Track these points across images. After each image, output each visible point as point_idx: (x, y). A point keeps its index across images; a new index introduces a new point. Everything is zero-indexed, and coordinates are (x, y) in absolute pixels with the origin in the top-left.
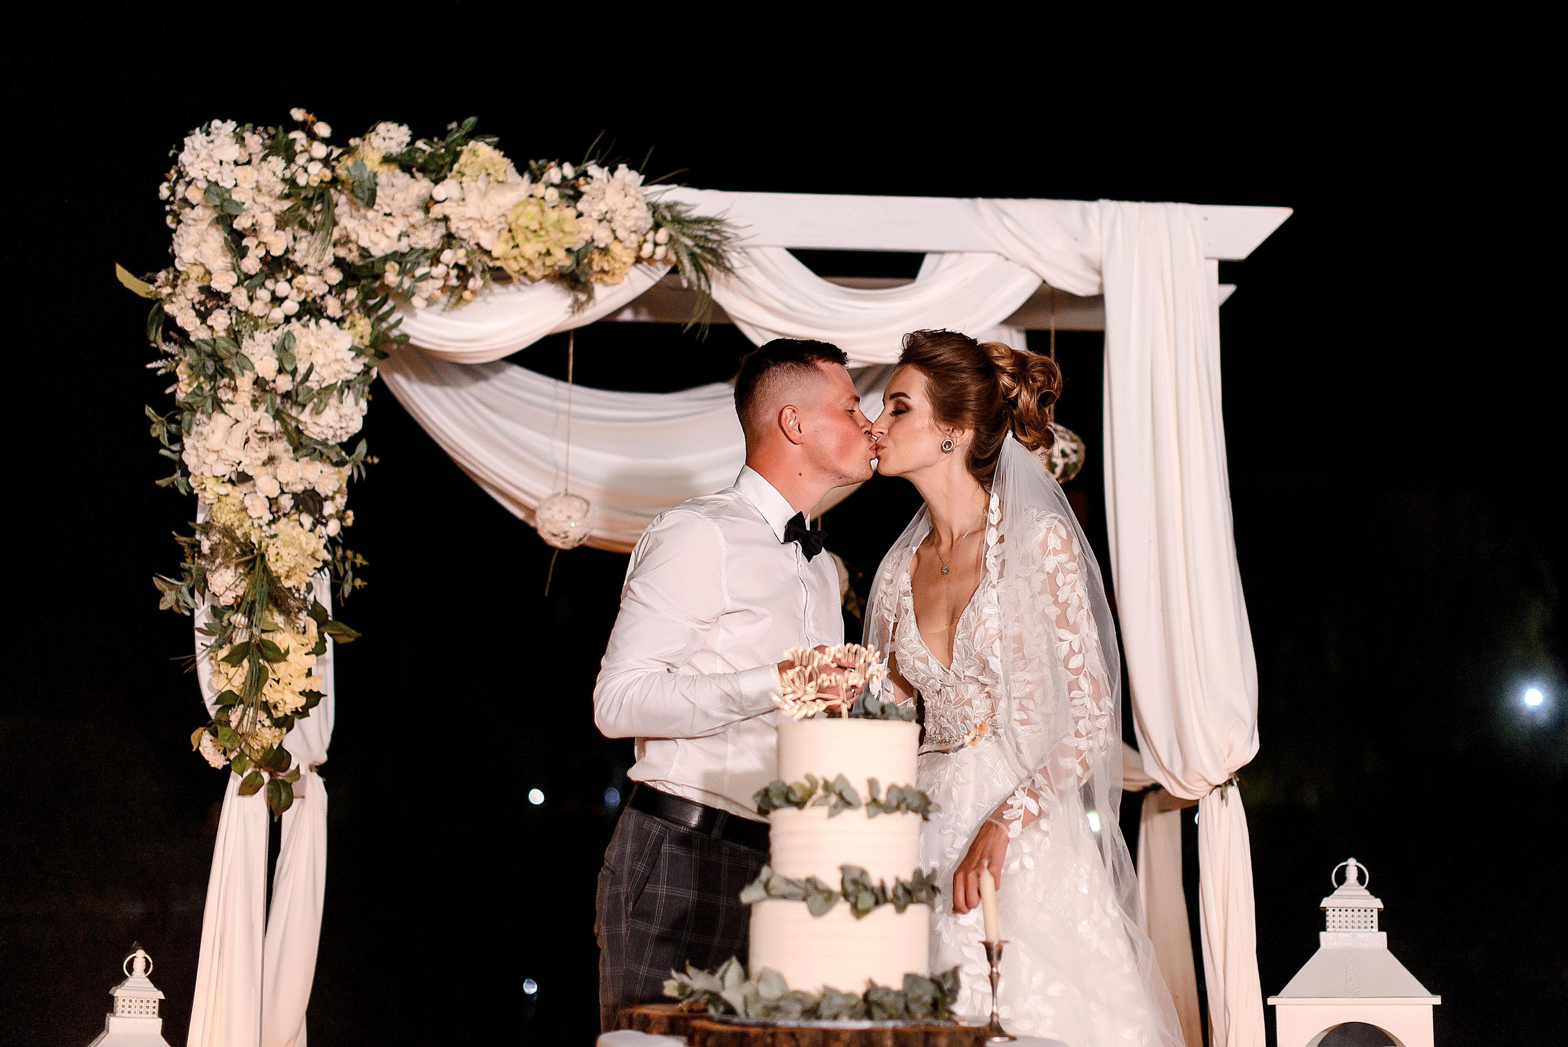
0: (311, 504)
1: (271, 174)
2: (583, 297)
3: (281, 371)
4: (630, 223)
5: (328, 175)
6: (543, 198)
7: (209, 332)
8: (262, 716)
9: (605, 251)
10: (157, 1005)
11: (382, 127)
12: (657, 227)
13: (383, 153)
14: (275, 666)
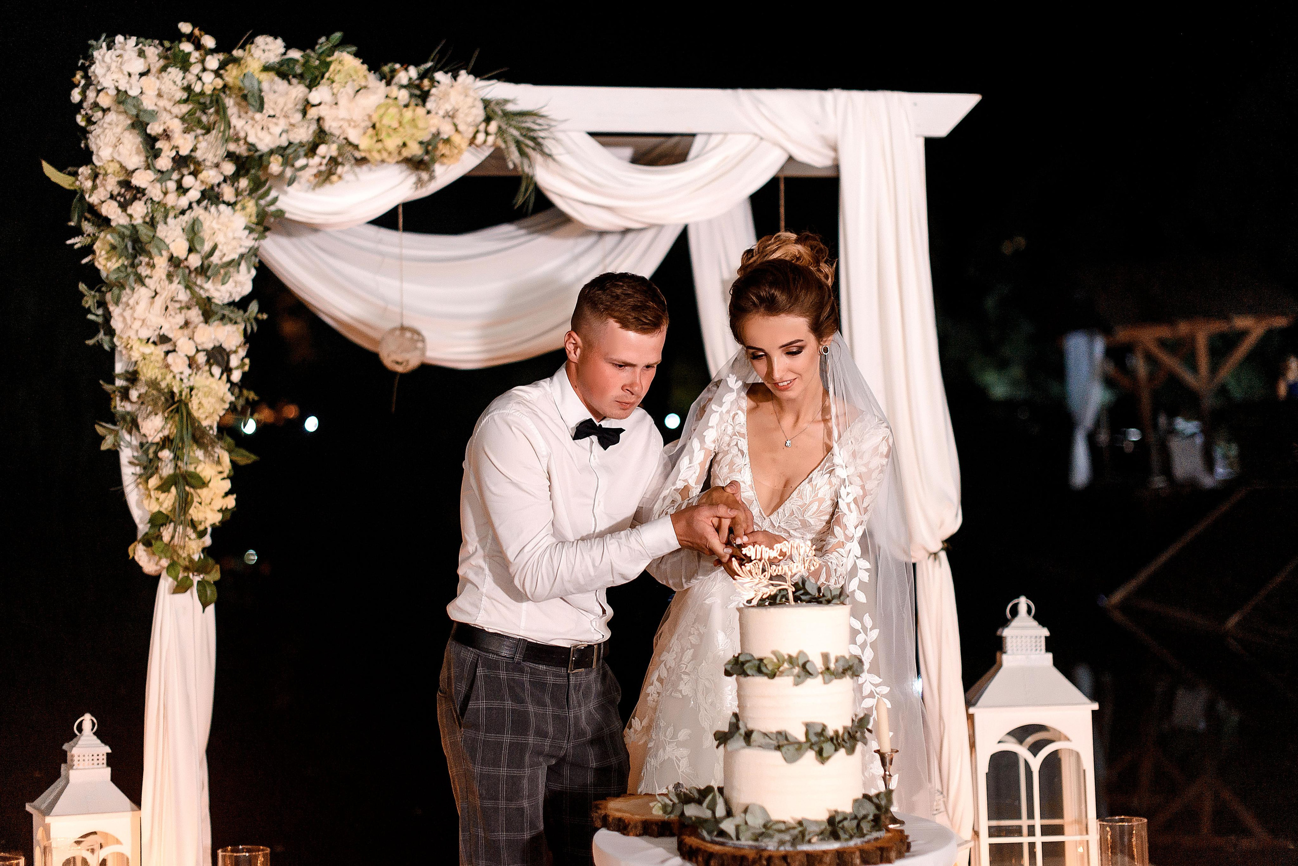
0: (220, 358)
1: (172, 83)
2: (425, 176)
3: (191, 250)
4: (470, 119)
5: (219, 83)
6: (396, 98)
7: (128, 219)
8: (190, 531)
9: (447, 141)
10: (105, 757)
11: (260, 40)
12: (488, 120)
13: (263, 62)
14: (199, 491)
